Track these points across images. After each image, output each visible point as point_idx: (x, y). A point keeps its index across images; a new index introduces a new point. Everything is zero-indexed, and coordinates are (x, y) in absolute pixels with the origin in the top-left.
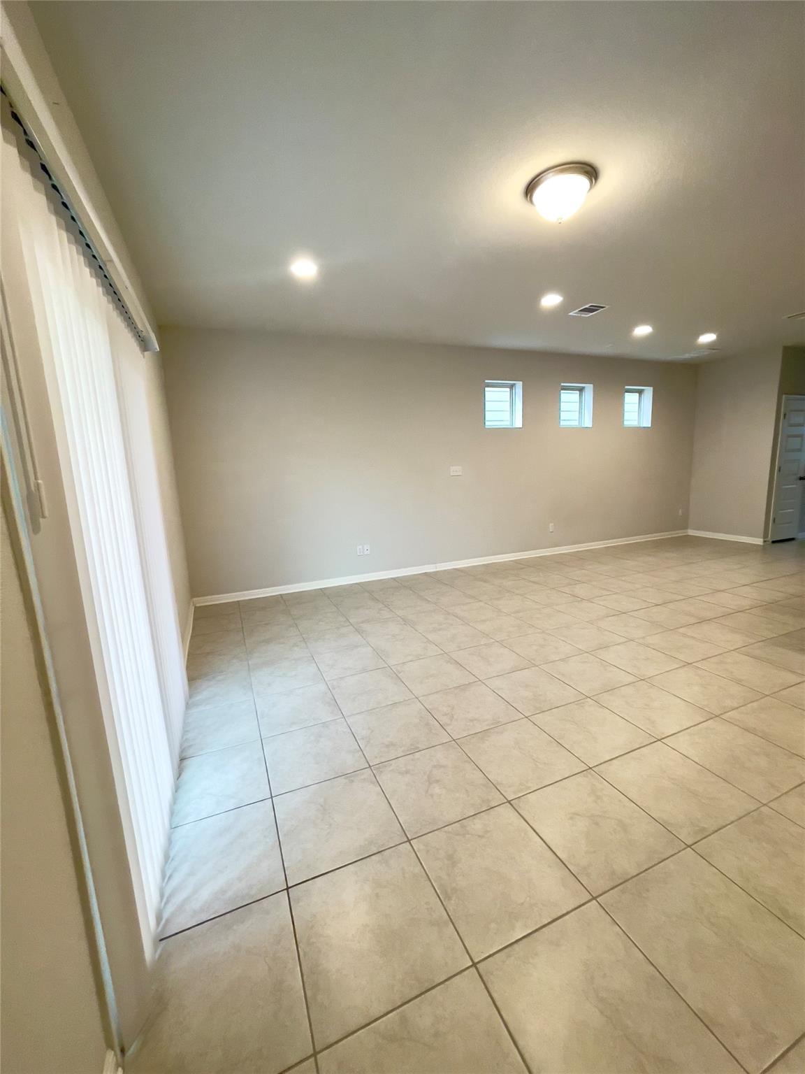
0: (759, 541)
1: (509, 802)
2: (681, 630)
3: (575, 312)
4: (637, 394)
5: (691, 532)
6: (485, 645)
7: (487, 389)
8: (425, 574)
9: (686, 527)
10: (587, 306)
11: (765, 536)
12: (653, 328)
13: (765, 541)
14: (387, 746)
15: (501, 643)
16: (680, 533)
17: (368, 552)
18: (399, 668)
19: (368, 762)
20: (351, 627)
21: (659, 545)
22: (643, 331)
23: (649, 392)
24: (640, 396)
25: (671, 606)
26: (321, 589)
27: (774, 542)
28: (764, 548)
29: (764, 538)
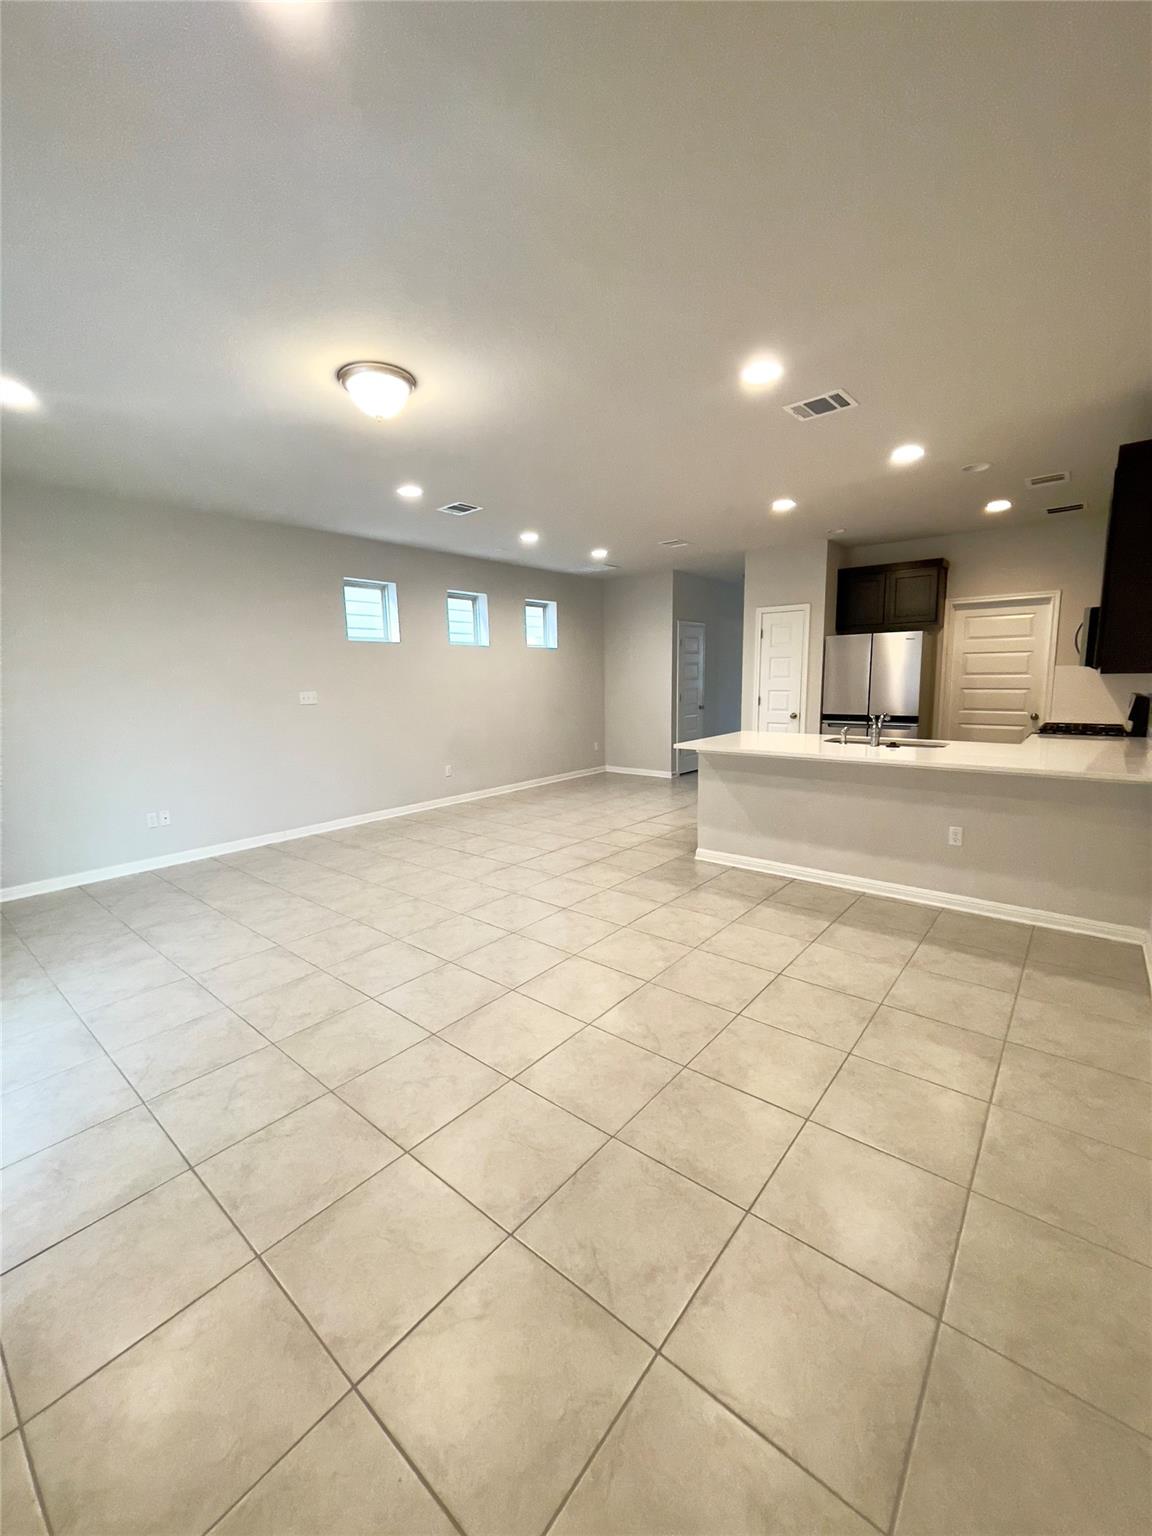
0: (668, 775)
1: (331, 1092)
2: (566, 876)
3: (445, 507)
4: (541, 609)
5: (609, 769)
6: (337, 926)
7: (346, 588)
8: (268, 847)
9: (604, 764)
10: (456, 504)
11: (673, 769)
12: (540, 536)
13: (673, 775)
14: (173, 1073)
15: (359, 922)
16: (599, 770)
17: (168, 822)
18: (204, 976)
19: (140, 1098)
20: (132, 934)
21: (572, 786)
22: (530, 538)
23: (553, 606)
24: (544, 611)
25: (564, 851)
26: (79, 887)
27: (681, 775)
28: (673, 781)
29: (672, 771)
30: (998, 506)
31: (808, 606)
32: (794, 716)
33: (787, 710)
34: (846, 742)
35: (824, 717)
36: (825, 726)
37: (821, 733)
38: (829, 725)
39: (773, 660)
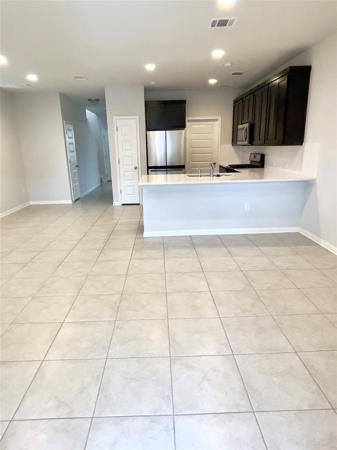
0: (70, 202)
9: (29, 200)
29: (72, 200)
30: (213, 81)
31: (138, 117)
32: (136, 168)
33: (132, 165)
34: (200, 176)
35: (148, 168)
36: (150, 172)
37: (148, 174)
38: (151, 171)
39: (123, 142)
